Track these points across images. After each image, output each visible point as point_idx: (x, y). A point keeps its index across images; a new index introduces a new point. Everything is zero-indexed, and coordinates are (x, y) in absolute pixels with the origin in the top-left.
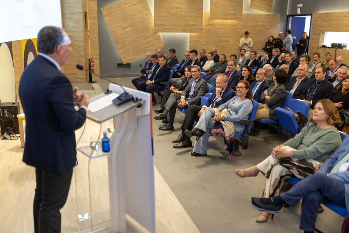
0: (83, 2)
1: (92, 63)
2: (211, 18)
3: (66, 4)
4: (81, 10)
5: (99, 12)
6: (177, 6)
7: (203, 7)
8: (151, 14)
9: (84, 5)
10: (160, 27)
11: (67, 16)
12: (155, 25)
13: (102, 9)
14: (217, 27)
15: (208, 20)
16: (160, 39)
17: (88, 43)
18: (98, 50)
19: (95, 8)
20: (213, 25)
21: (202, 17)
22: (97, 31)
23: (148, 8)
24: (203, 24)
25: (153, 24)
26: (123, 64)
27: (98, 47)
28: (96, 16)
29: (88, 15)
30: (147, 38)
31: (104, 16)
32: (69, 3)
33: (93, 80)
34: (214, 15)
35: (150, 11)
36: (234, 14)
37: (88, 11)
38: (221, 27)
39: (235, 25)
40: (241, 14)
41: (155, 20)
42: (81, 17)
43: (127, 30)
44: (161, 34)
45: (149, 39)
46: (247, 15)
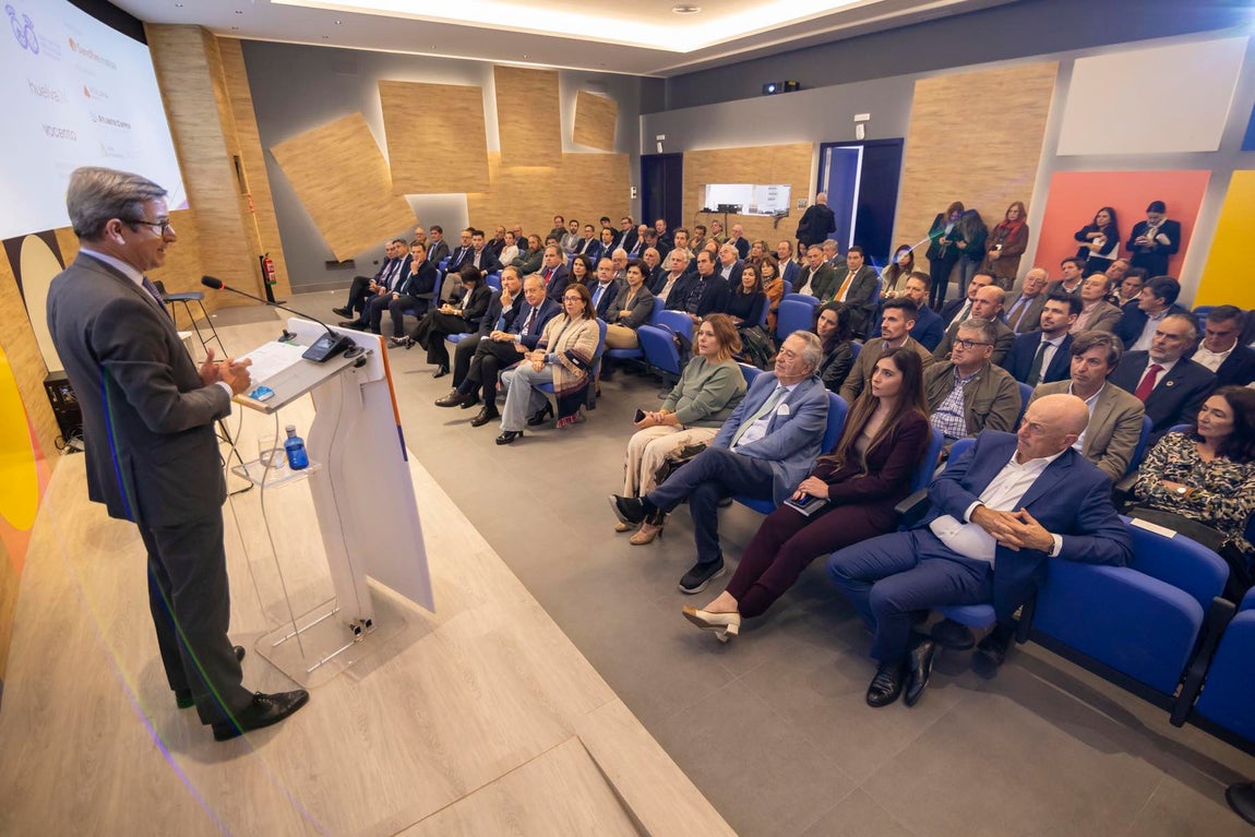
0: (225, 136)
1: (269, 265)
2: (503, 163)
3: (185, 140)
4: (224, 153)
5: (269, 157)
6: (433, 139)
7: (485, 141)
8: (382, 157)
9: (229, 141)
10: (404, 184)
11: (191, 166)
12: (395, 180)
13: (272, 150)
14: (518, 180)
15: (500, 167)
16: (409, 207)
17: (253, 222)
18: (278, 236)
19: (258, 147)
20: (509, 176)
21: (486, 162)
22: (270, 196)
23: (374, 146)
24: (491, 175)
25: (389, 177)
26: (337, 262)
27: (277, 230)
28: (262, 163)
29: (243, 163)
30: (381, 207)
31: (280, 163)
32: (192, 138)
33: (277, 297)
34: (508, 158)
35: (379, 151)
36: (546, 155)
37: (240, 154)
38: (525, 181)
39: (551, 176)
40: (560, 155)
41: (392, 169)
42: (227, 166)
43: (335, 191)
44: (408, 197)
45: (384, 210)
46: (570, 156)
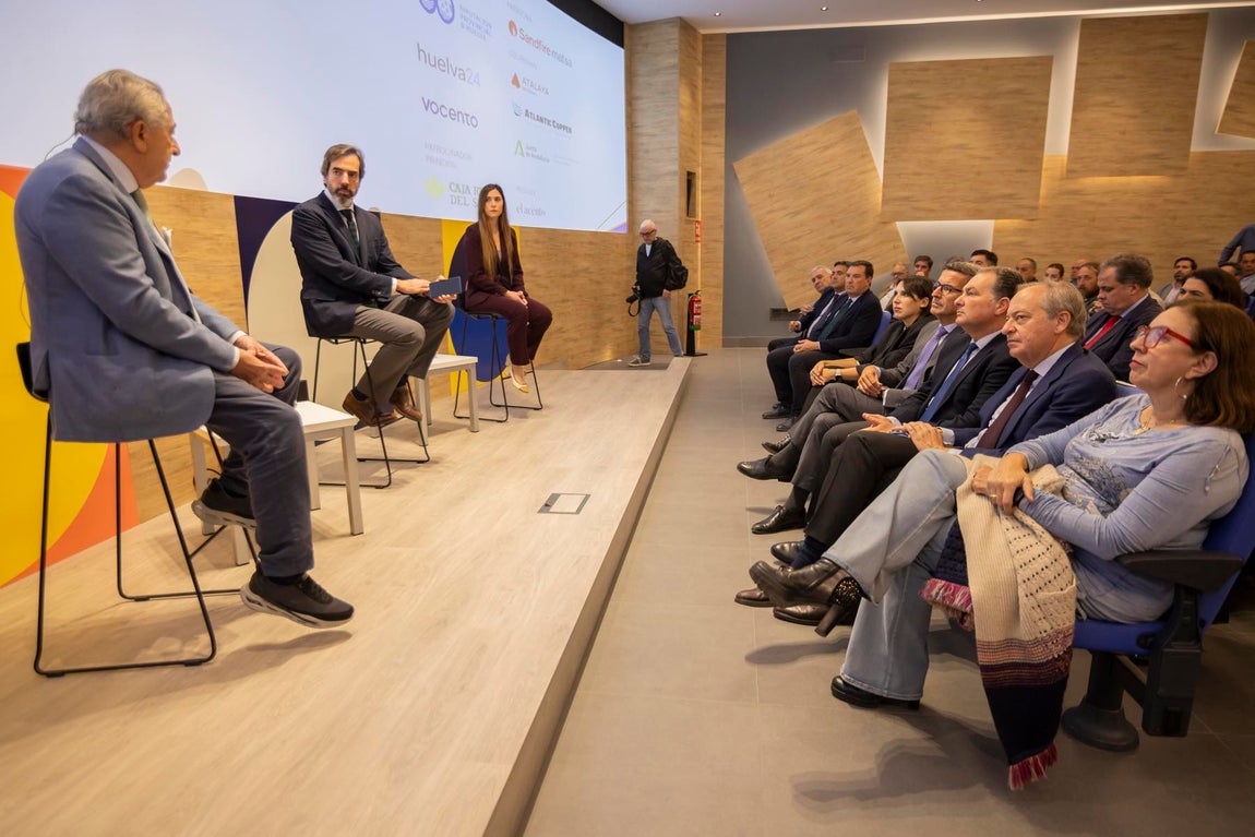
0: (681, 147)
1: (696, 305)
2: (1069, 171)
3: (641, 154)
4: (675, 167)
5: (730, 175)
6: (957, 141)
7: (1043, 140)
8: (875, 169)
9: (686, 153)
10: (901, 204)
11: (642, 184)
12: (885, 201)
13: (736, 165)
14: (1090, 198)
15: (1062, 179)
16: (900, 240)
17: (695, 252)
18: (721, 273)
19: (720, 162)
20: (1076, 192)
21: (1039, 171)
22: (722, 223)
23: (865, 154)
24: (1043, 192)
25: (879, 197)
26: (786, 310)
27: (721, 265)
28: (722, 182)
29: (699, 183)
30: (859, 239)
31: (741, 181)
32: (647, 151)
33: (699, 347)
34: (1080, 162)
35: (872, 161)
36: (1156, 156)
37: (699, 172)
38: (1106, 199)
39: (1159, 191)
40: (1186, 155)
41: (885, 186)
42: (676, 185)
43: (801, 217)
44: (901, 226)
45: (865, 242)
46: (1206, 158)
